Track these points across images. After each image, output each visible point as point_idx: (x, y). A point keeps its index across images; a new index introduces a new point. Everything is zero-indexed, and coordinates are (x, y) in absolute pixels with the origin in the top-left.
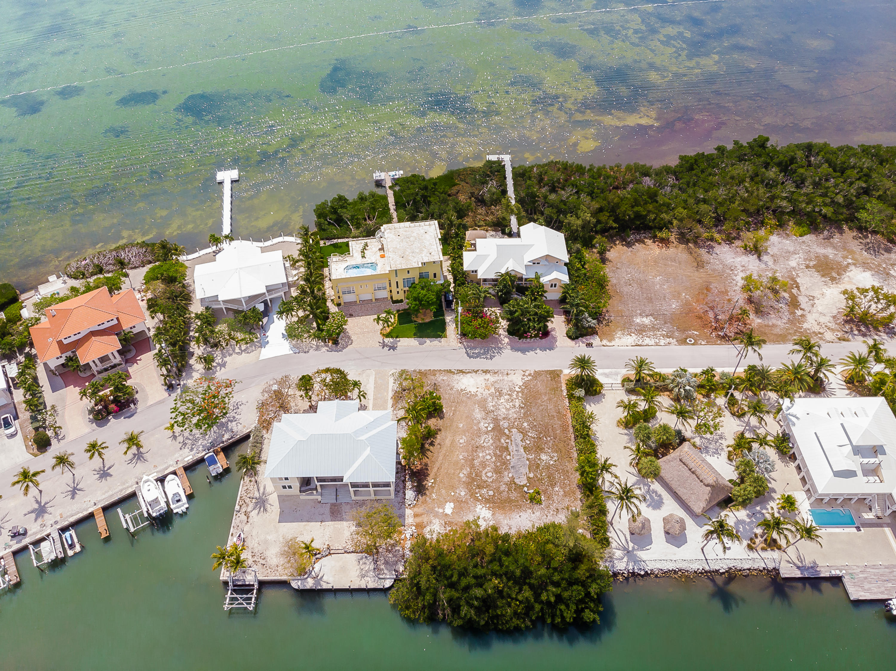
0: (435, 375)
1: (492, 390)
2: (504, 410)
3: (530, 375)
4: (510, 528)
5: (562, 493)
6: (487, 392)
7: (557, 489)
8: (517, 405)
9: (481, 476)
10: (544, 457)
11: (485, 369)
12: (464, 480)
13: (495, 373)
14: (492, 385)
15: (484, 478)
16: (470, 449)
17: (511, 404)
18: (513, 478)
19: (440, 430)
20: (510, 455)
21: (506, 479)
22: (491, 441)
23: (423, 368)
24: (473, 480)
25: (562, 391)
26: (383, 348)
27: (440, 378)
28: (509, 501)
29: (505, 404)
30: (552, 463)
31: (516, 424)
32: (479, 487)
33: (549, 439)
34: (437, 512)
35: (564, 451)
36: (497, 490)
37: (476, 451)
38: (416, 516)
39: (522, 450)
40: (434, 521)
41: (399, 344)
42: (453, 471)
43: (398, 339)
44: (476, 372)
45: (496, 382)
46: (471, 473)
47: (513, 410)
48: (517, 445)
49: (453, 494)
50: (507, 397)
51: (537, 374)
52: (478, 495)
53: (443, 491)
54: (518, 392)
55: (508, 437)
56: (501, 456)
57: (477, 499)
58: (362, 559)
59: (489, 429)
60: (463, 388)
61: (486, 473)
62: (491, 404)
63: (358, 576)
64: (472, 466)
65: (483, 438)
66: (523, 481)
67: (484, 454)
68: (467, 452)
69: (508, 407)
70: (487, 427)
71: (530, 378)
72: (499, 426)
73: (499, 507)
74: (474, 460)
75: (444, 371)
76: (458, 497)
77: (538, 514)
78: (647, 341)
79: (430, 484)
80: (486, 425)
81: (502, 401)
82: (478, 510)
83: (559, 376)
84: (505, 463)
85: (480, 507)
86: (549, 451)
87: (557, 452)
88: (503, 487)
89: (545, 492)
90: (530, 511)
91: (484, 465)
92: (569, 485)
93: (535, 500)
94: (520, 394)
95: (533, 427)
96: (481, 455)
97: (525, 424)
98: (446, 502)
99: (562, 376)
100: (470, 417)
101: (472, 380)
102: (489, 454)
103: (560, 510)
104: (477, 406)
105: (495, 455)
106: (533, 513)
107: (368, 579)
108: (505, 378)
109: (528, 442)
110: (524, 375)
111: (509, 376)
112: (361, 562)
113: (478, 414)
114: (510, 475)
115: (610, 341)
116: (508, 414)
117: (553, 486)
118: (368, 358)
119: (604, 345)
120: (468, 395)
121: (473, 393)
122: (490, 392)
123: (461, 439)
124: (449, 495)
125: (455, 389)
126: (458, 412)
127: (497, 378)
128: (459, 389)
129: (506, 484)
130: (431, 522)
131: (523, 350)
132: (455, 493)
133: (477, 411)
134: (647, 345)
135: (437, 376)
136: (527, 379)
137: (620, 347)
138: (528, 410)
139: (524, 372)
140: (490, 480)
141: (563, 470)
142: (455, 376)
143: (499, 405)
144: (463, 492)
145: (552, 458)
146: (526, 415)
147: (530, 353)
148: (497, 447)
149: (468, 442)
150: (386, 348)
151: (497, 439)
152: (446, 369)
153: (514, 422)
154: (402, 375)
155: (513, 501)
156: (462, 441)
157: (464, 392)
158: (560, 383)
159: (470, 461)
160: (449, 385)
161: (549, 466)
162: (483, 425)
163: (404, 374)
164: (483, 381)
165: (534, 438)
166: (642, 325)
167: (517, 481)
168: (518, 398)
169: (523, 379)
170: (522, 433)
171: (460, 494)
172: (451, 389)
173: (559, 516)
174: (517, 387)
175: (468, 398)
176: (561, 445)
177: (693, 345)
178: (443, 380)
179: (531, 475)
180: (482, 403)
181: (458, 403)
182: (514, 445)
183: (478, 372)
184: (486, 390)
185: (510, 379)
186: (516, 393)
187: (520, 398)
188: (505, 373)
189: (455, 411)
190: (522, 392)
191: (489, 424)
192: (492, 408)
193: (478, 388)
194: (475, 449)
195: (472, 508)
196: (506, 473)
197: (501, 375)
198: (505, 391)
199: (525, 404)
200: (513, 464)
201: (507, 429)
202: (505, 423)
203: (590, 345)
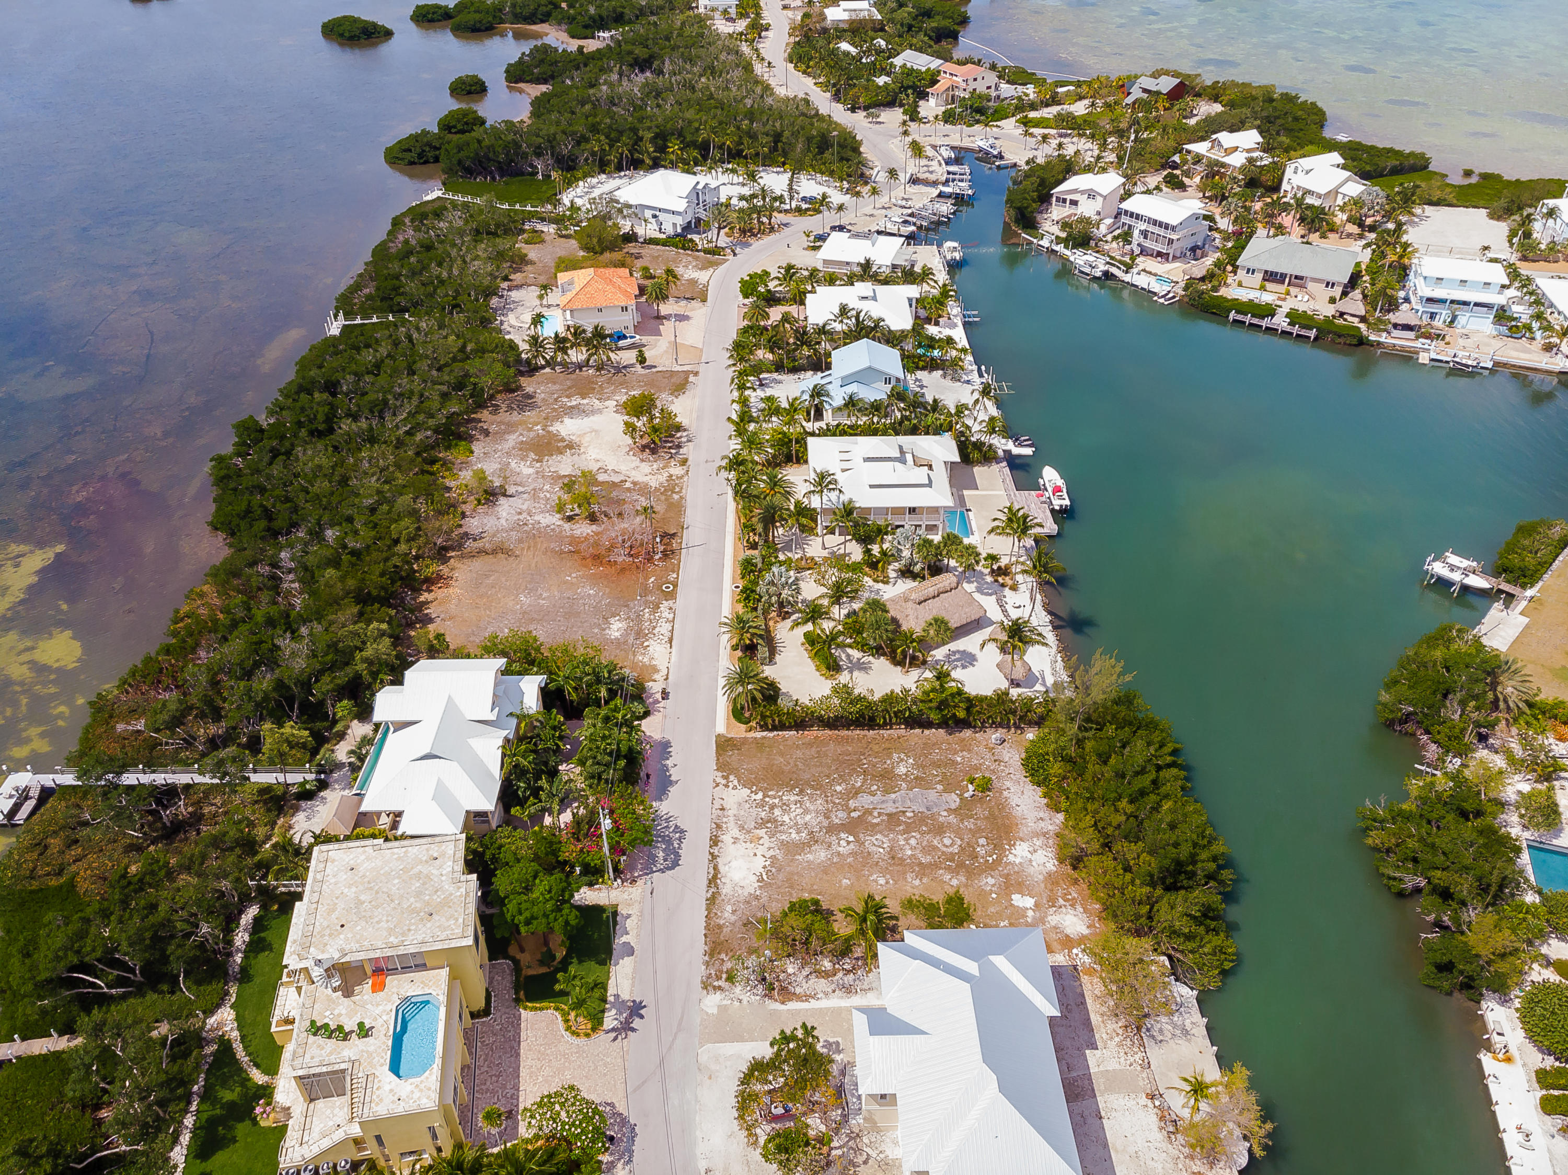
0: (720, 927)
1: (762, 832)
2: (808, 818)
3: (726, 778)
4: (1041, 819)
5: (965, 753)
6: (766, 840)
7: (959, 759)
8: (798, 798)
9: (953, 854)
10: (901, 770)
11: (708, 842)
12: (963, 879)
13: (718, 827)
14: (749, 832)
15: (955, 849)
16: (897, 868)
17: (794, 807)
18: (949, 810)
21: (952, 819)
22: (879, 836)
23: (700, 946)
24: (961, 865)
25: (764, 738)
26: (633, 1030)
27: (727, 915)
28: (992, 818)
29: (792, 815)
30: (911, 761)
31: (837, 801)
32: (974, 856)
33: (865, 761)
34: (1034, 918)
35: (887, 745)
36: (976, 832)
37: (901, 859)
39: (893, 796)
40: (1053, 924)
41: (625, 996)
43: (611, 999)
44: (713, 857)
45: (742, 828)
46: (948, 868)
47: (808, 805)
48: (883, 802)
49: (994, 896)
50: (777, 812)
51: (722, 766)
52: (990, 859)
53: (992, 910)
54: (765, 796)
55: (868, 812)
56: (908, 824)
57: (998, 862)
58: (1153, 1037)
59: (851, 838)
60: (755, 878)
61: (947, 846)
62: (794, 836)
63: (1189, 1041)
64: (935, 866)
65: (873, 849)
66: (953, 800)
67: (907, 847)
68: (905, 873)
69: (800, 811)
70: (849, 843)
71: (732, 778)
72: (843, 824)
73: (1007, 833)
74: (920, 864)
75: (708, 909)
76: (1000, 887)
77: (1008, 784)
78: (663, 628)
80: (843, 843)
81: (786, 818)
82: (1017, 861)
83: (730, 739)
84: (922, 819)
85: (1011, 858)
86: (889, 762)
87: (891, 753)
88: (969, 824)
89: (967, 773)
90: (1005, 793)
91: (929, 849)
92: (949, 744)
93: (986, 786)
94: (771, 793)
95: (842, 779)
96: (909, 852)
97: (838, 788)
98: (1012, 905)
99: (730, 736)
100: (825, 869)
101: (734, 864)
104: (798, 857)
105: (905, 832)
106: (1008, 789)
107: (1188, 1022)
108: (730, 813)
109: (875, 787)
110: (727, 786)
111: (727, 807)
112: (1160, 1038)
113: (820, 855)
114: (945, 813)
115: (657, 671)
116: (817, 812)
117: (954, 763)
118: (662, 1061)
119: (666, 679)
120: (774, 870)
121: (768, 863)
122: (766, 837)
123: (876, 881)
124: (997, 901)
125: (758, 893)
126: (815, 887)
127: (731, 824)
128: (756, 885)
129: (962, 820)
130: (1056, 928)
131: (666, 784)
132: (991, 892)
133: (810, 857)
134: (672, 631)
135: (722, 922)
136: (736, 782)
137: (673, 660)
138: (807, 783)
139: (717, 785)
140: (959, 842)
141: (924, 749)
142: (724, 891)
143: (796, 824)
144: (989, 881)
145: (902, 760)
146: (818, 787)
147: (674, 774)
148: (890, 830)
149: (884, 872)
150: (636, 1023)
151: (873, 829)
152: (704, 907)
153: (834, 803)
154: (720, 988)
155: (992, 814)
156: (882, 881)
157: (765, 877)
158: (745, 738)
159: (923, 870)
160: (748, 902)
161: (917, 766)
162: (844, 848)
163: (716, 984)
164: (737, 845)
165: (865, 780)
166: (628, 630)
167: (953, 806)
168: (780, 798)
169: (735, 788)
170: (857, 793)
171: (993, 886)
172: (757, 898)
173: (1006, 759)
174: (754, 797)
175: (779, 870)
176: (876, 748)
177: (675, 585)
178: (734, 912)
179: (940, 787)
180: (792, 849)
181: (791, 887)
182: (883, 806)
183: (716, 853)
184: (761, 842)
185: (736, 806)
186: (767, 799)
187: (780, 793)
188: (720, 812)
189: (811, 892)
190: (765, 790)
191: (840, 839)
192: (803, 835)
193: (755, 854)
194: (897, 861)
195: (1016, 868)
196: (941, 819)
197: (725, 820)
198: (763, 814)
199: (793, 788)
200: (923, 809)
201: (849, 814)
202: (836, 816)
203: (665, 695)
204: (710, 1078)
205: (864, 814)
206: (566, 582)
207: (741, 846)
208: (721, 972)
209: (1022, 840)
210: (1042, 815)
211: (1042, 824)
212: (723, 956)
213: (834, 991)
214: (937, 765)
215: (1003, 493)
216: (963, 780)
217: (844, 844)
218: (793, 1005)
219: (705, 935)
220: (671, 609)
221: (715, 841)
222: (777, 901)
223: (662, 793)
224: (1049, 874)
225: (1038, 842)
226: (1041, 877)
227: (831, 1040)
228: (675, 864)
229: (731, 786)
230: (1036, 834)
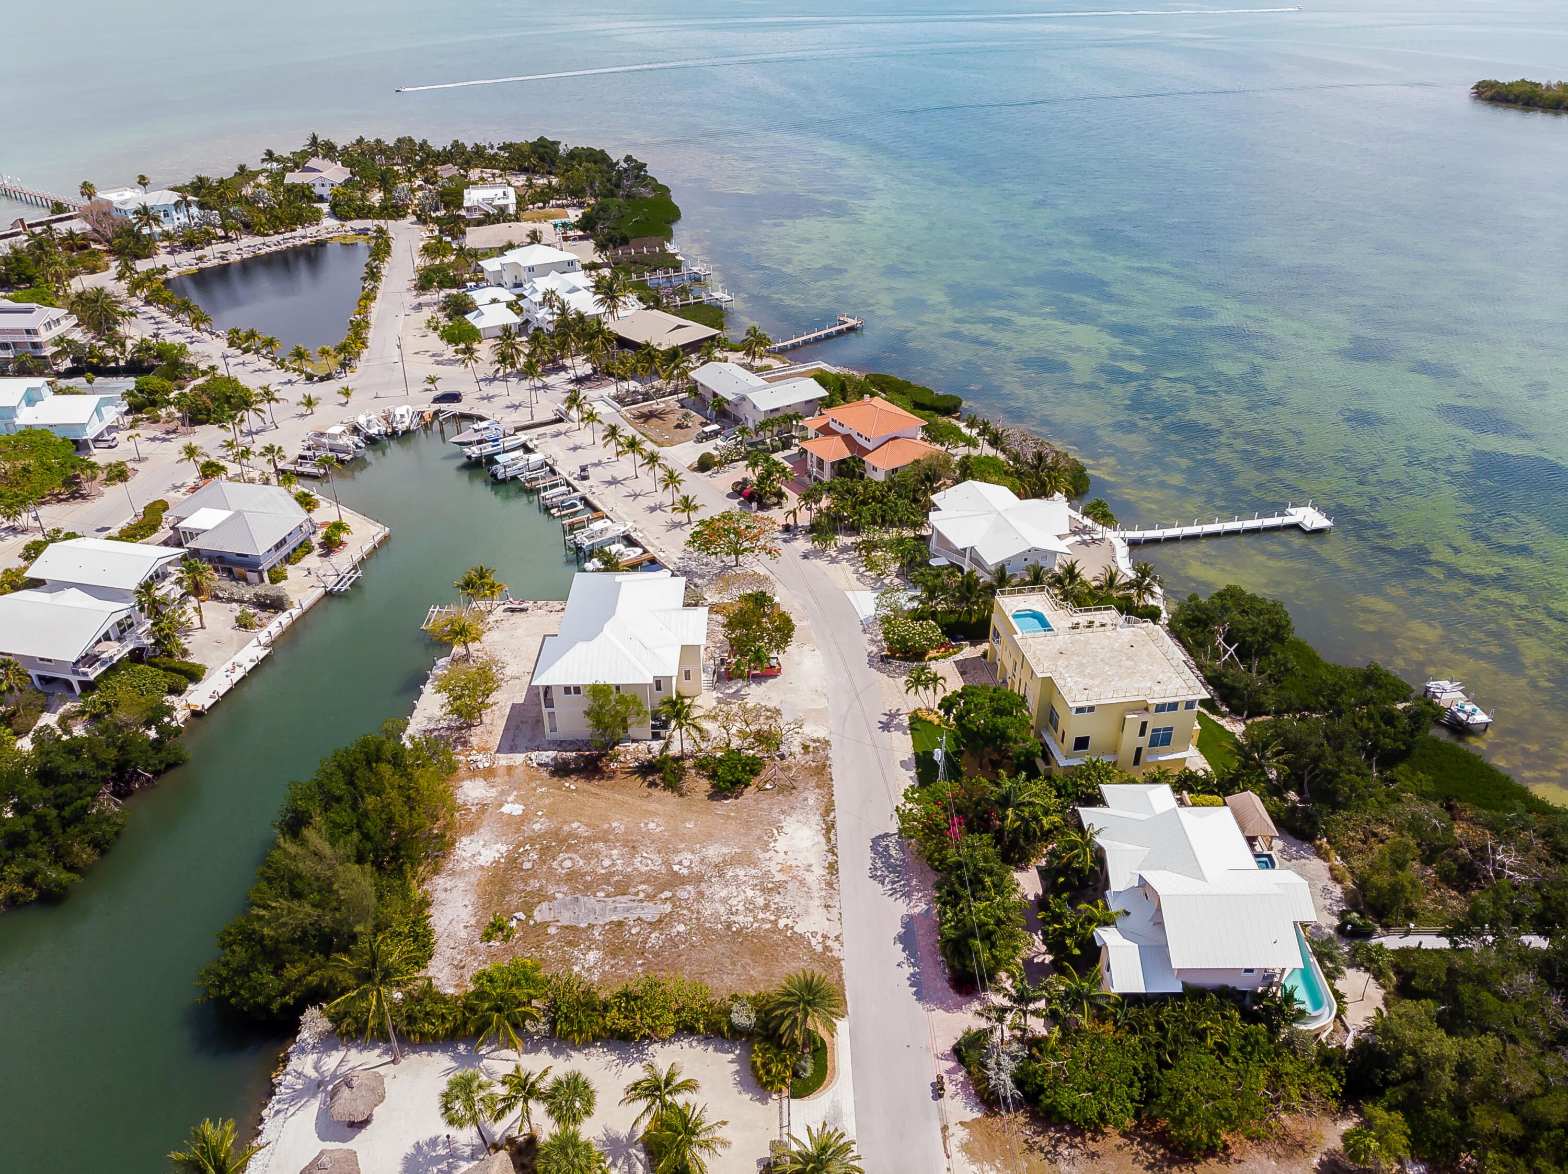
0: (818, 787)
1: (779, 877)
2: (724, 893)
3: (827, 948)
4: (446, 890)
6: (775, 868)
8: (737, 918)
9: (566, 851)
10: (593, 956)
11: (841, 867)
12: (565, 828)
13: (830, 885)
14: (793, 878)
15: (562, 856)
16: (632, 838)
17: (741, 907)
18: (551, 899)
19: (681, 795)
20: (607, 896)
21: (551, 889)
22: (644, 869)
23: (835, 771)
26: (885, 714)
27: (811, 795)
28: (504, 892)
29: (742, 897)
30: (577, 970)
31: (685, 912)
32: (544, 849)
33: (639, 969)
34: (509, 795)
36: (531, 875)
37: (624, 846)
38: (510, 768)
39: (615, 918)
40: (494, 790)
41: (897, 734)
42: (587, 813)
43: (908, 732)
44: (832, 851)
45: (802, 883)
46: (576, 837)
47: (722, 910)
48: (628, 910)
49: (540, 813)
50: (760, 901)
51: (831, 963)
52: (527, 847)
53: (548, 802)
54: (775, 922)
55: (650, 897)
56: (609, 884)
57: (520, 845)
59: (676, 868)
60: (787, 830)
61: (571, 858)
64: (591, 840)
65: (654, 857)
66: (541, 914)
67: (615, 857)
68: (626, 833)
69: (733, 902)
70: (680, 863)
71: (819, 949)
72: (683, 884)
73: (494, 876)
74: (605, 842)
75: (831, 801)
76: (530, 820)
77: (463, 934)
79: (569, 784)
80: (686, 863)
81: (750, 893)
82: (499, 845)
84: (589, 888)
85: (504, 849)
86: (607, 969)
88: (534, 884)
91: (591, 856)
94: (768, 926)
95: (673, 942)
96: (615, 852)
97: (681, 928)
98: (525, 805)
100: (709, 837)
101: (809, 843)
102: (613, 865)
103: (459, 972)
104: (738, 850)
105: (612, 874)
106: (466, 927)
108: (817, 902)
109: (634, 931)
110: (825, 937)
111: (822, 910)
113: (714, 852)
114: (559, 896)
116: (712, 901)
119: (945, 1128)
120: (766, 838)
121: (772, 844)
122: (774, 872)
123: (658, 825)
124: (539, 808)
125: (782, 817)
126: (722, 821)
127: (815, 887)
128: (784, 824)
129: (541, 889)
130: (492, 785)
132: (540, 817)
133: (725, 850)
135: (817, 790)
136: (814, 942)
138: (720, 937)
139: (837, 938)
140: (555, 864)
142: (818, 817)
143: (738, 886)
144: (538, 826)
145: (589, 970)
146: (706, 933)
148: (629, 877)
149: (649, 834)
150: (884, 719)
151: (649, 880)
152: (836, 803)
153: (689, 909)
154: (814, 741)
155: (503, 896)
156: (652, 826)
157: (775, 831)
159: (604, 836)
160: (792, 808)
161: (570, 959)
162: (686, 857)
163: (818, 744)
164: (806, 863)
165: (645, 943)
167: (544, 905)
168: (756, 919)
169: (814, 934)
170: (660, 921)
171: (537, 822)
172: (783, 812)
174: (790, 922)
175: (759, 838)
178: (806, 799)
179: (552, 930)
180: (745, 859)
181: (748, 822)
182: (630, 904)
183: (829, 855)
184: (780, 867)
185: (811, 910)
186: (773, 918)
187: (756, 925)
188: (830, 903)
189: (729, 817)
190: (775, 930)
191: (689, 867)
192: (730, 874)
193: (786, 853)
194: (631, 844)
195: (504, 838)
196: (565, 889)
197: (823, 893)
198: (777, 899)
199: (739, 932)
200: (583, 899)
201: (674, 895)
202: (689, 893)
203: (938, 1090)
205: (655, 896)
207: (802, 861)
209: (482, 867)
210: (443, 896)
211: (449, 885)
212: (813, 764)
216: (519, 939)
217: (684, 862)
219: (831, 780)
221: (832, 868)
222: (762, 809)
223: (909, 926)
224: (471, 833)
225: (466, 865)
226: (481, 830)
228: (875, 841)
229: (819, 936)
230: (463, 873)
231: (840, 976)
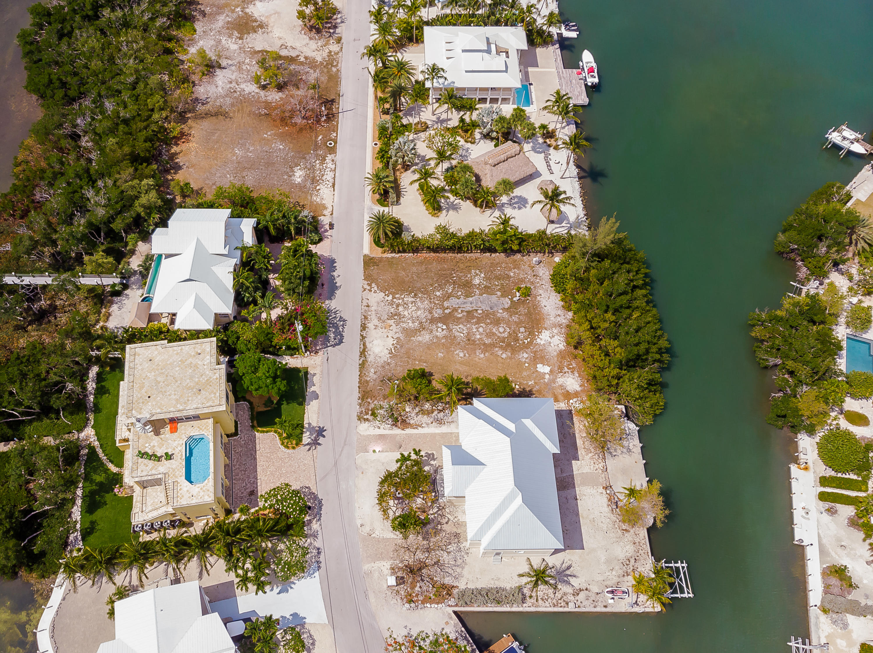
0: (367, 382)
1: (391, 322)
2: (419, 313)
3: (370, 285)
4: (559, 315)
5: (516, 270)
6: (394, 327)
7: (512, 274)
8: (413, 300)
9: (504, 338)
10: (477, 281)
11: (359, 328)
12: (509, 354)
13: (366, 318)
14: (384, 322)
16: (472, 346)
17: (410, 305)
18: (503, 309)
20: (477, 310)
21: (505, 315)
22: (461, 326)
23: (356, 394)
24: (509, 345)
25: (393, 258)
26: (318, 445)
27: (371, 375)
28: (529, 314)
29: (410, 311)
30: (483, 275)
31: (437, 302)
32: (517, 340)
33: (454, 275)
34: (549, 379)
35: (469, 264)
36: (519, 324)
37: (474, 341)
38: (555, 399)
39: (471, 299)
40: (560, 383)
41: (314, 424)
42: (500, 365)
43: (306, 426)
44: (363, 337)
45: (379, 319)
46: (501, 347)
47: (419, 304)
48: (465, 303)
49: (527, 365)
50: (401, 309)
51: (368, 277)
52: (526, 341)
53: (525, 374)
54: (394, 298)
55: (455, 310)
56: (477, 317)
57: (531, 343)
58: (610, 453)
59: (444, 327)
60: (387, 352)
61: (501, 333)
62: (410, 324)
63: (630, 455)
64: (493, 345)
65: (457, 334)
66: (506, 302)
67: (477, 333)
68: (475, 350)
69: (414, 308)
70: (443, 330)
71: (373, 285)
72: (440, 318)
73: (537, 324)
74: (485, 344)
75: (360, 371)
76: (530, 360)
77: (541, 292)
78: (329, 176)
79: (517, 387)
81: (406, 313)
82: (542, 343)
83: (372, 259)
84: (487, 315)
85: (538, 341)
86: (469, 276)
87: (471, 270)
88: (515, 318)
89: (516, 284)
90: (538, 298)
91: (491, 334)
92: (507, 263)
93: (527, 293)
94: (397, 296)
95: (441, 287)
96: (478, 337)
97: (438, 294)
98: (537, 371)
99: (372, 256)
100: (429, 346)
101: (375, 342)
103: (535, 274)
104: (412, 338)
105: (477, 323)
106: (540, 295)
107: (631, 445)
108: (373, 308)
109: (460, 293)
110: (370, 291)
111: (371, 305)
112: (615, 454)
113: (425, 337)
114: (501, 311)
115: (326, 208)
116: (425, 309)
117: (509, 277)
118: (336, 463)
119: (332, 214)
120: (398, 346)
121: (395, 342)
122: (394, 325)
123: (458, 354)
124: (528, 368)
125: (389, 361)
126: (423, 358)
127: (373, 317)
128: (388, 356)
129: (511, 316)
130: (561, 386)
131: (333, 288)
132: (525, 362)
133: (420, 338)
134: (334, 178)
135: (368, 379)
136: (376, 288)
137: (335, 201)
138: (419, 289)
139: (365, 290)
140: (508, 330)
141: (490, 267)
142: (369, 360)
143: (412, 317)
144: (524, 356)
145: (477, 274)
146: (426, 292)
147: (339, 281)
148: (468, 322)
149: (463, 349)
150: (321, 440)
151: (458, 320)
152: (358, 369)
153: (435, 304)
154: (367, 420)
155: (529, 312)
156: (461, 355)
157: (393, 351)
158: (382, 257)
159: (487, 348)
160: (383, 367)
161: (486, 278)
162: (440, 334)
163: (365, 417)
164: (377, 330)
165: (454, 288)
166: (306, 177)
167: (506, 306)
168: (403, 299)
169: (375, 292)
170: (448, 297)
171: (526, 358)
172: (389, 364)
173: (541, 275)
174: (387, 298)
175: (402, 347)
176: (462, 266)
177: (336, 143)
178: (375, 373)
179: (499, 293)
180: (409, 333)
181: (409, 358)
182: (465, 306)
183: (365, 335)
184: (391, 328)
185: (376, 304)
186: (395, 300)
187: (403, 296)
188: (366, 308)
189: (420, 361)
190: (393, 294)
191: (438, 327)
192: (416, 324)
193: (388, 337)
194: (471, 342)
195: (541, 348)
196: (499, 315)
197: (369, 313)
198: (392, 310)
199: (410, 293)
200: (488, 308)
201: (444, 311)
202: (436, 312)
203: (331, 226)
204: (363, 473)
205: (453, 311)
206: (264, 139)
207: (379, 331)
208: (368, 410)
209: (546, 329)
210: (559, 313)
211: (559, 319)
212: (369, 400)
213: (432, 423)
214: (498, 278)
215: (554, 70)
216: (513, 289)
217: (440, 331)
218: (409, 431)
219: (359, 387)
220: (333, 161)
221: (364, 327)
222: (400, 366)
223: (331, 295)
224: (560, 352)
225: (556, 331)
226: (555, 353)
227: (430, 452)
228: (341, 342)
229: (373, 291)
230: (555, 326)
231: (365, 272)
